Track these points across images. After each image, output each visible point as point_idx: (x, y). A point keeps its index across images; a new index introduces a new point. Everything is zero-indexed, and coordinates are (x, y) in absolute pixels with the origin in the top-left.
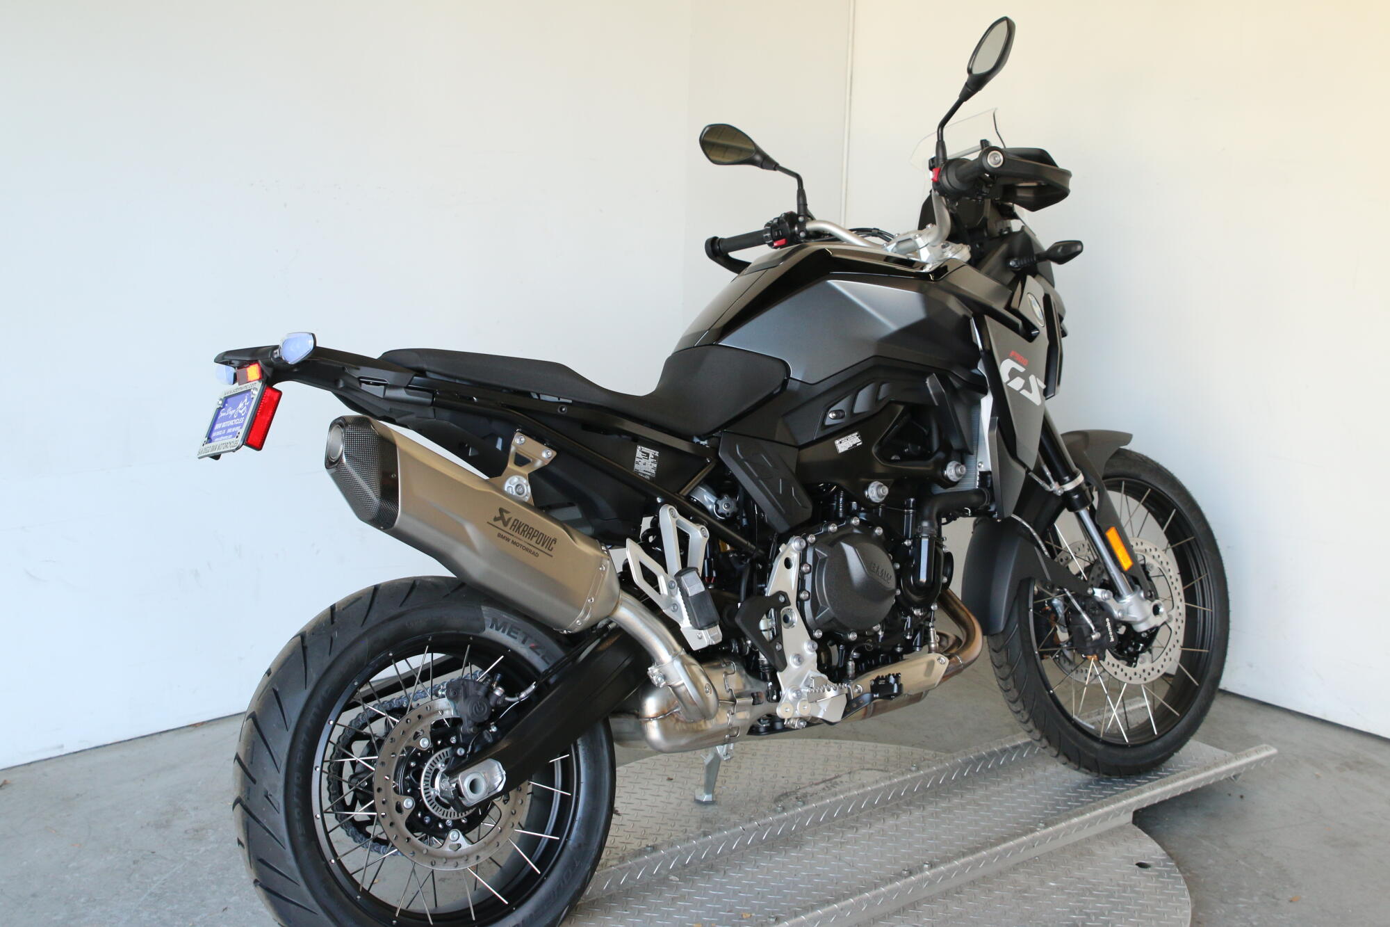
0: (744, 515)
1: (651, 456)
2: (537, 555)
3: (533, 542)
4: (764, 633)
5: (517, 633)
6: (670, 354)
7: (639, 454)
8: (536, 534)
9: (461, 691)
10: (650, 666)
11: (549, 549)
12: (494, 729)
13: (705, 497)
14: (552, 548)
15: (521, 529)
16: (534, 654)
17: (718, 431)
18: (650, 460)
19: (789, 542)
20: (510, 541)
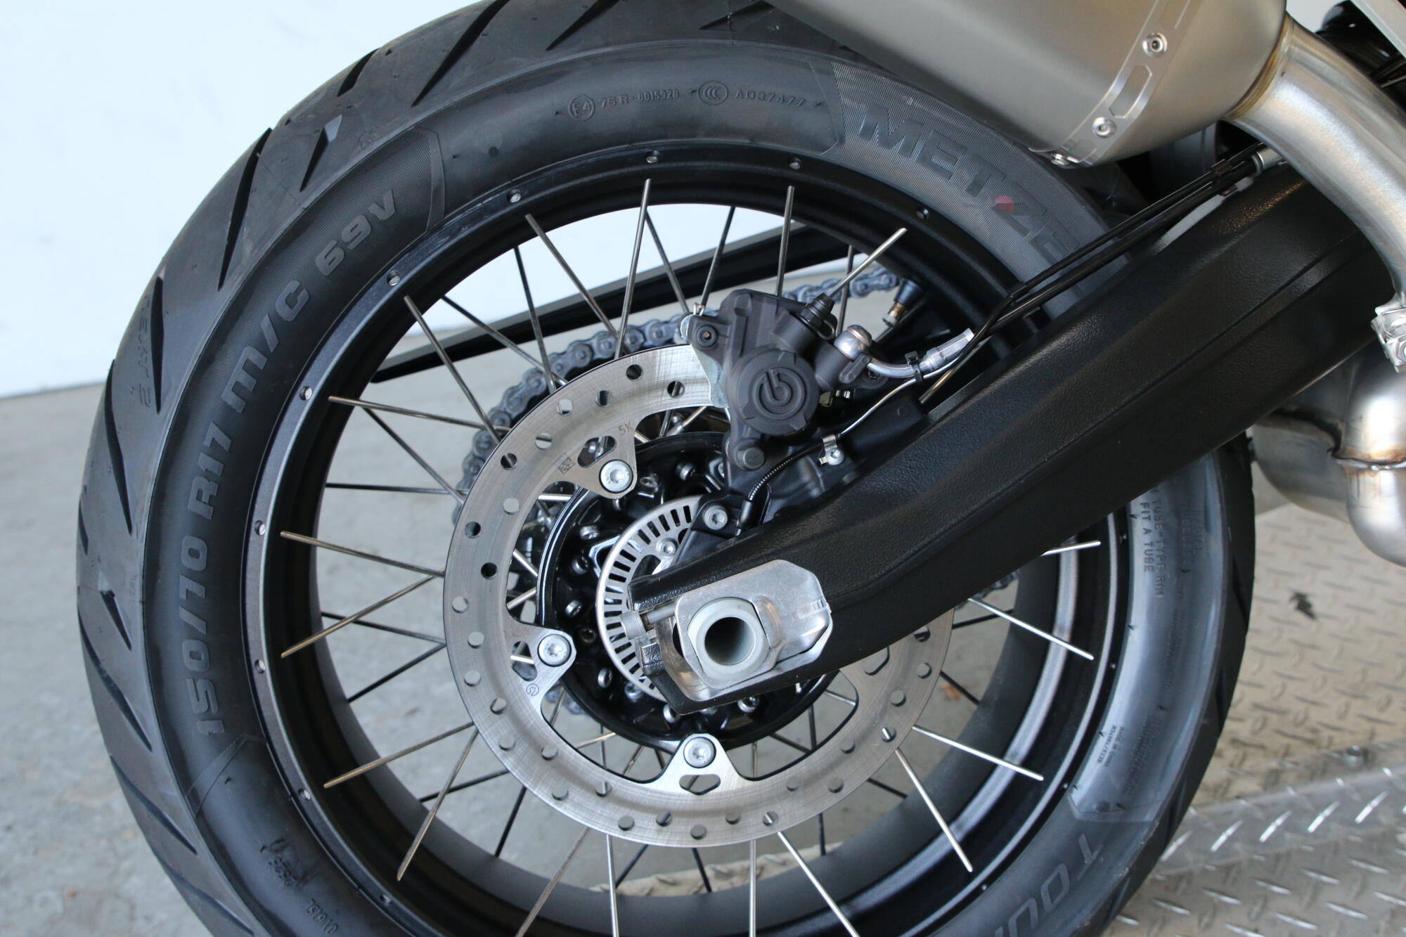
5: (953, 159)
9: (730, 331)
10: (1386, 298)
12: (833, 458)
16: (1009, 230)
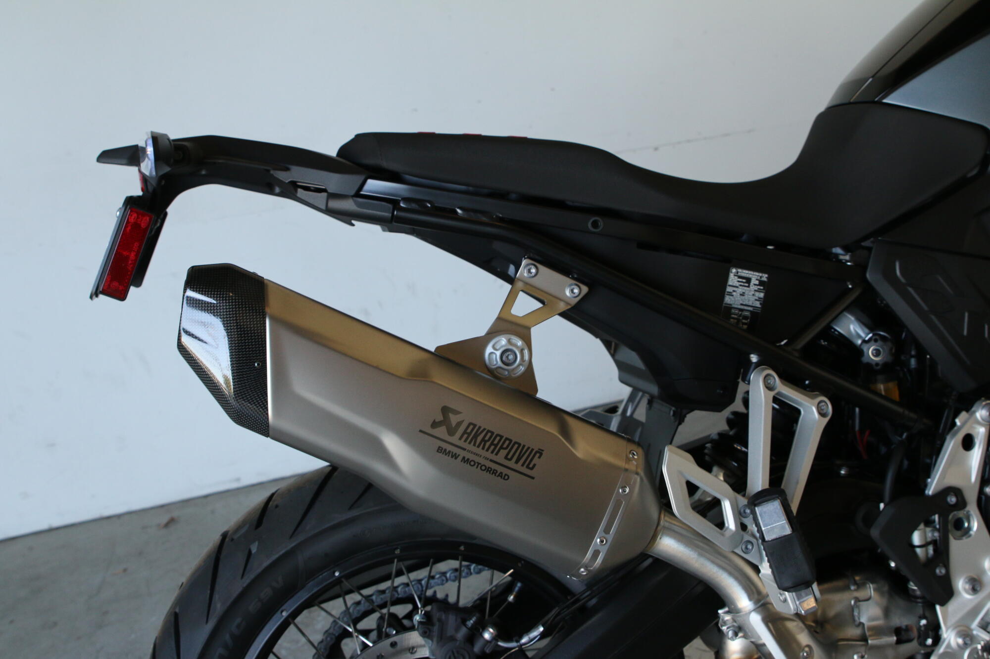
0: (913, 353)
1: (754, 281)
2: (506, 477)
3: (500, 458)
4: (918, 550)
6: (822, 108)
7: (733, 280)
8: (505, 446)
9: (436, 629)
11: (528, 467)
13: (852, 327)
14: (535, 465)
15: (479, 439)
17: (869, 239)
18: (753, 287)
19: (973, 409)
20: (460, 458)
